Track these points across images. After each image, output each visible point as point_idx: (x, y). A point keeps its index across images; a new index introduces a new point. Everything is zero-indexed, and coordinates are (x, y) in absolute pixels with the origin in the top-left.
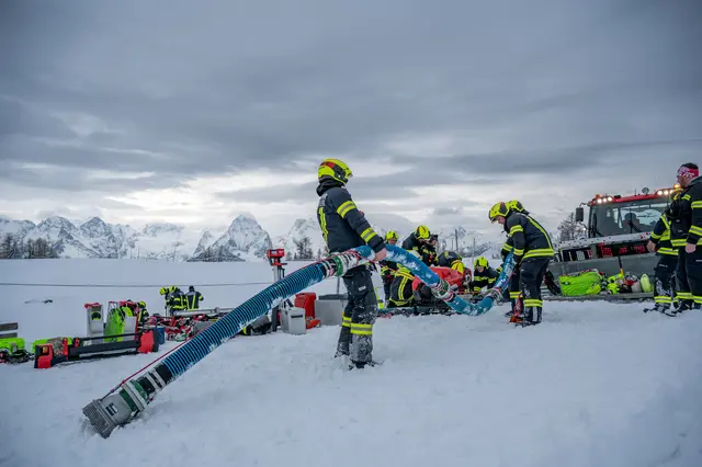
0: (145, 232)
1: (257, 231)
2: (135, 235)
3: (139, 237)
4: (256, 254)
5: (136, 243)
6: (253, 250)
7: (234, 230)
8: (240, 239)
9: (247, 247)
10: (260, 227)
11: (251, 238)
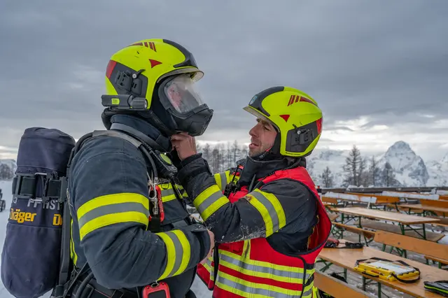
0: (321, 157)
1: (411, 156)
2: (313, 159)
3: (315, 161)
4: (410, 175)
5: (315, 165)
6: (407, 172)
7: (390, 155)
8: (395, 163)
9: (402, 169)
10: (413, 153)
11: (405, 162)
